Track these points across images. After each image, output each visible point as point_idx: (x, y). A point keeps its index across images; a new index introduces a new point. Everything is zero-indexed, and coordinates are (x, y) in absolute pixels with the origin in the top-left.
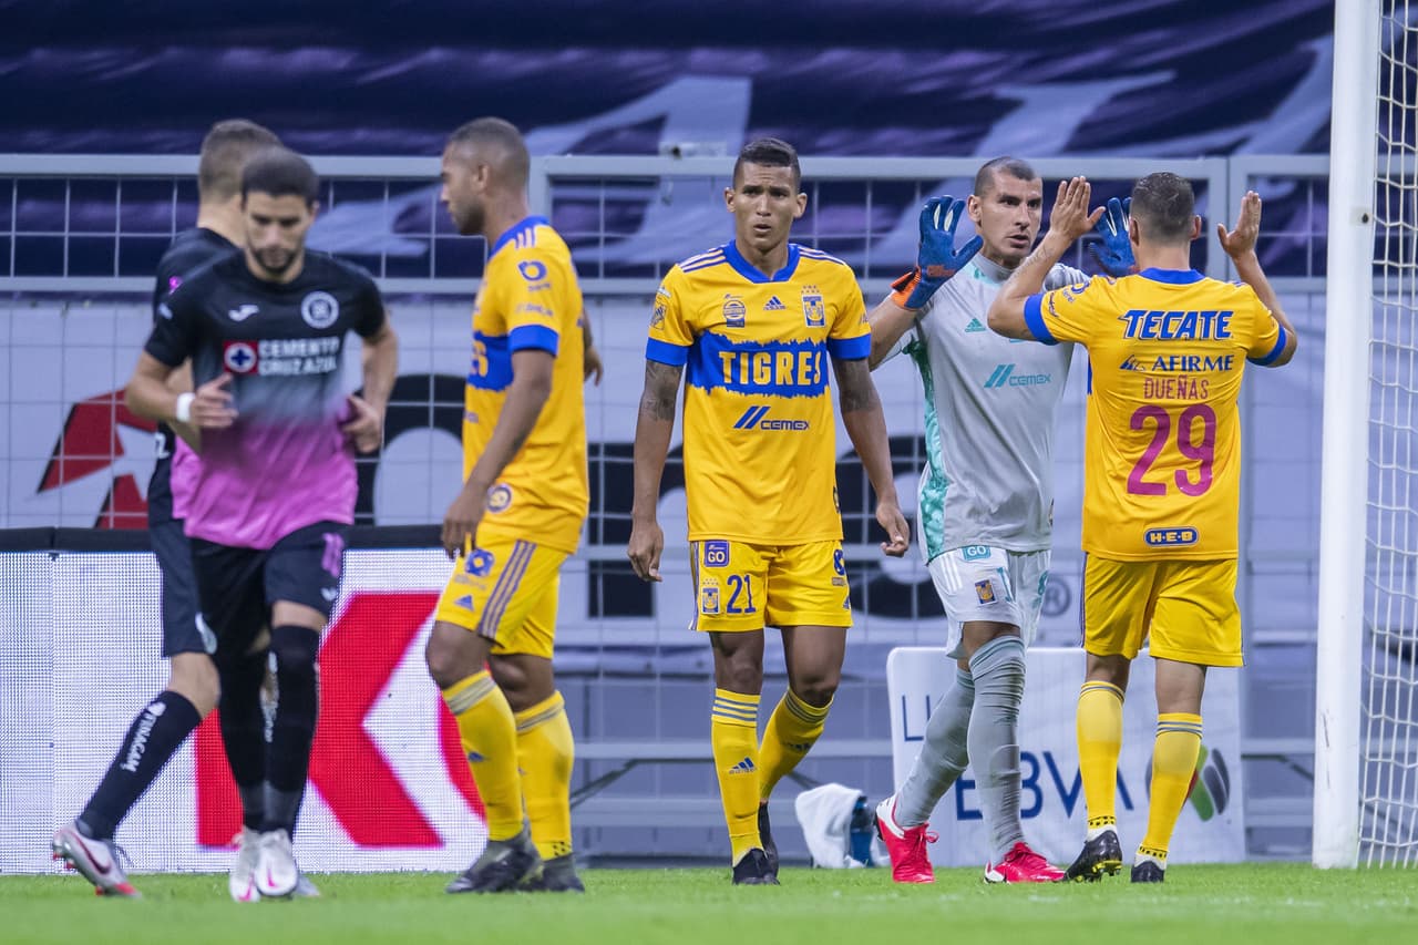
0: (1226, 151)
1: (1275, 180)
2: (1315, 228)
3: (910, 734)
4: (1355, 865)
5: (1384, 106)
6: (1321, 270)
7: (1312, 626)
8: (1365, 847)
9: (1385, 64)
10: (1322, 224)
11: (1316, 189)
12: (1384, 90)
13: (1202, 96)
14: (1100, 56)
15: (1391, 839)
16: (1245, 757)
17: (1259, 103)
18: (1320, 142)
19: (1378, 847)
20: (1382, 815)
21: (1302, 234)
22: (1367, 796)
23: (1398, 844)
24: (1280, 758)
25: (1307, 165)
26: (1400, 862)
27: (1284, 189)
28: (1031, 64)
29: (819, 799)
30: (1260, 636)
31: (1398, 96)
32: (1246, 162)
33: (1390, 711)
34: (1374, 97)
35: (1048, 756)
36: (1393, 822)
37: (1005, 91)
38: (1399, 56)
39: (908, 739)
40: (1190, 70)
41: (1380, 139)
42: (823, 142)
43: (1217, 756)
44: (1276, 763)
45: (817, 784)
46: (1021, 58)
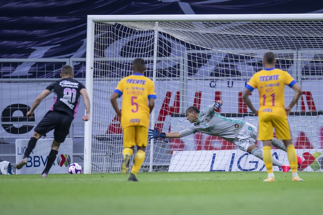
0: (69, 57)
1: (77, 62)
2: (84, 70)
3: (19, 154)
4: (90, 174)
5: (95, 50)
6: (85, 77)
7: (84, 135)
8: (92, 171)
9: (95, 43)
10: (85, 69)
11: (84, 63)
12: (95, 47)
13: (65, 48)
14: (49, 42)
15: (96, 169)
16: (73, 156)
17: (75, 49)
18: (84, 56)
19: (94, 171)
20: (95, 165)
21: (82, 71)
22: (93, 162)
23: (97, 170)
24: (78, 156)
25: (82, 59)
26: (98, 173)
27: (79, 63)
28: (37, 43)
29: (3, 163)
30: (75, 136)
31: (97, 48)
32: (72, 59)
33: (96, 148)
34: (93, 48)
35: (41, 157)
36: (97, 166)
37: (33, 48)
38: (97, 42)
39: (18, 154)
40: (63, 44)
41: (94, 55)
42: (3, 56)
43: (69, 156)
44: (77, 157)
45: (3, 161)
46: (36, 42)
